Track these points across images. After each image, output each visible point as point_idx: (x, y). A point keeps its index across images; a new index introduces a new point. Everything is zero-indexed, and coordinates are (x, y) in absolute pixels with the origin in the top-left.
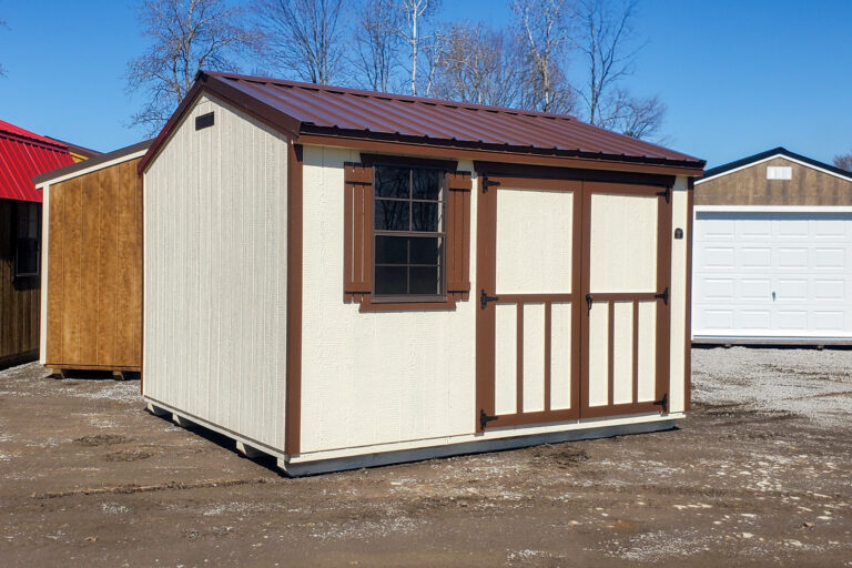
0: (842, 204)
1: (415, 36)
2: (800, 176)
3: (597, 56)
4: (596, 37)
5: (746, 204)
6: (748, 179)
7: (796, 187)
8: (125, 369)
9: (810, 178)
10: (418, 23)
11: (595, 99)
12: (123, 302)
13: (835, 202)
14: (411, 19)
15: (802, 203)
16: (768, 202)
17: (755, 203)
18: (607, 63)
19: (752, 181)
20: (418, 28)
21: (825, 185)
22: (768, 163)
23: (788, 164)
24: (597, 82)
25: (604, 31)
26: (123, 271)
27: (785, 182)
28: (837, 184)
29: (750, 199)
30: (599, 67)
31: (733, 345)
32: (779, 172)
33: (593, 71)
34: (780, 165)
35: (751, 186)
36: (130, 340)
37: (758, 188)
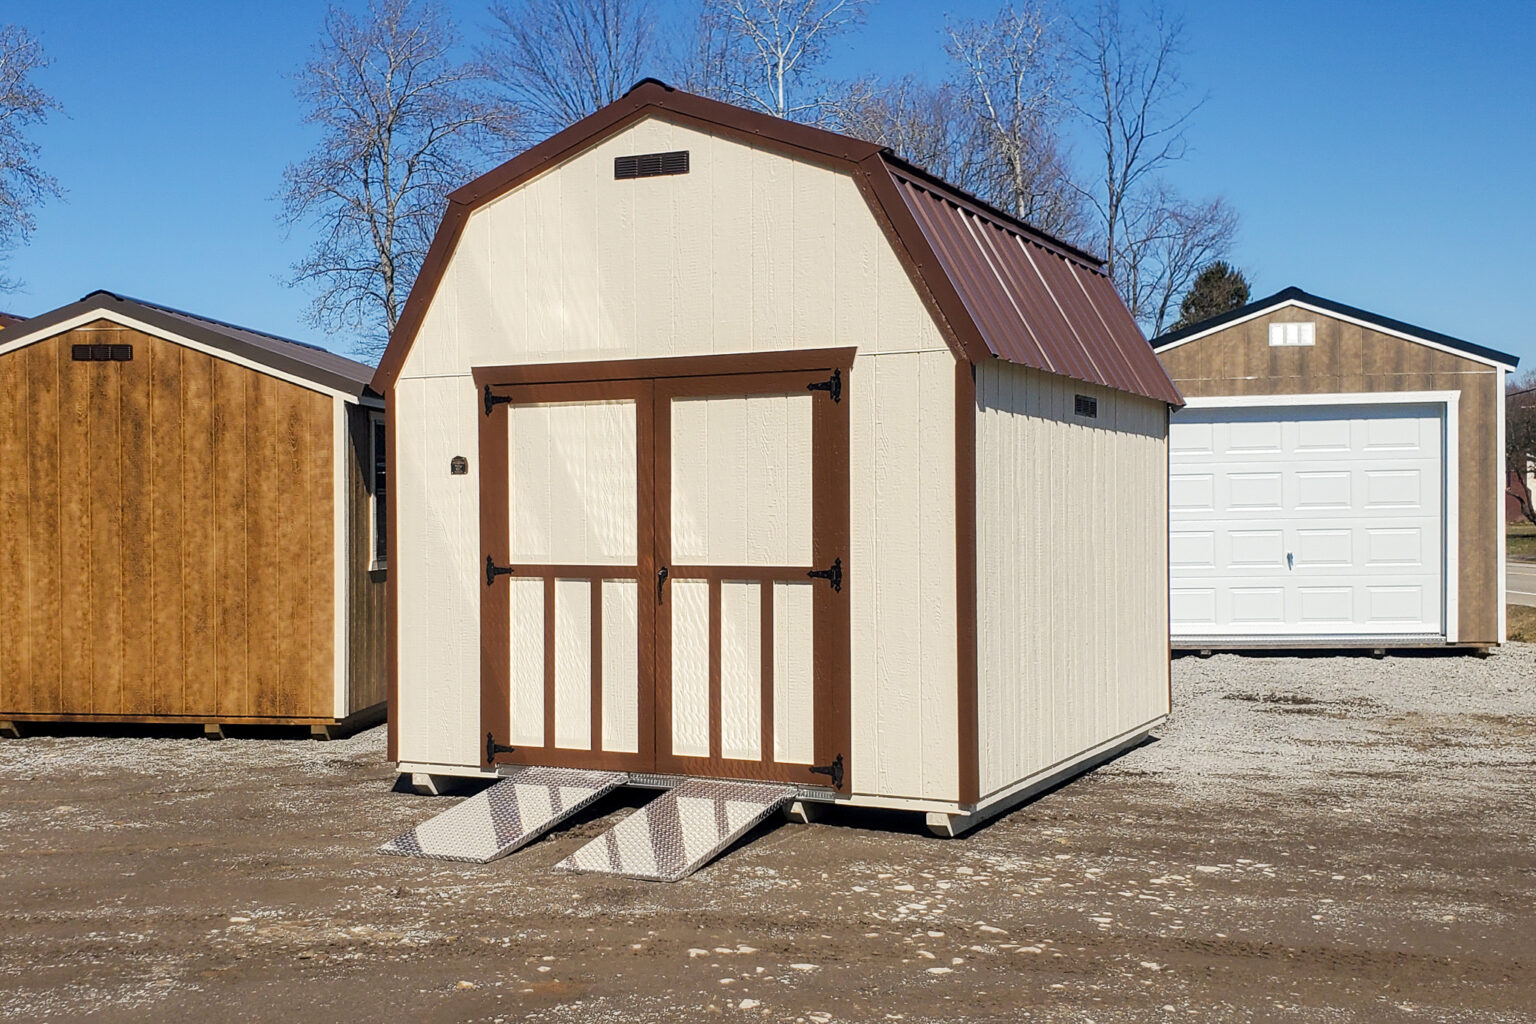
0: (1410, 388)
1: (781, 106)
2: (1331, 339)
3: (1115, 128)
4: (1112, 95)
5: (1232, 393)
6: (1234, 349)
7: (1325, 359)
8: (18, 718)
9: (1350, 341)
10: (786, 81)
11: (1115, 206)
12: (12, 599)
13: (1397, 386)
14: (774, 76)
15: (1335, 388)
16: (1272, 388)
17: (1249, 389)
18: (1135, 139)
19: (1241, 351)
20: (787, 92)
21: (1379, 354)
22: (1271, 317)
23: (1308, 316)
24: (1118, 174)
25: (1126, 80)
26: (9, 545)
27: (1303, 351)
28: (1399, 351)
29: (1239, 385)
30: (1120, 148)
31: (1215, 652)
32: (1292, 333)
33: (1109, 156)
34: (1293, 320)
35: (1240, 359)
36: (25, 667)
37: (1255, 362)
